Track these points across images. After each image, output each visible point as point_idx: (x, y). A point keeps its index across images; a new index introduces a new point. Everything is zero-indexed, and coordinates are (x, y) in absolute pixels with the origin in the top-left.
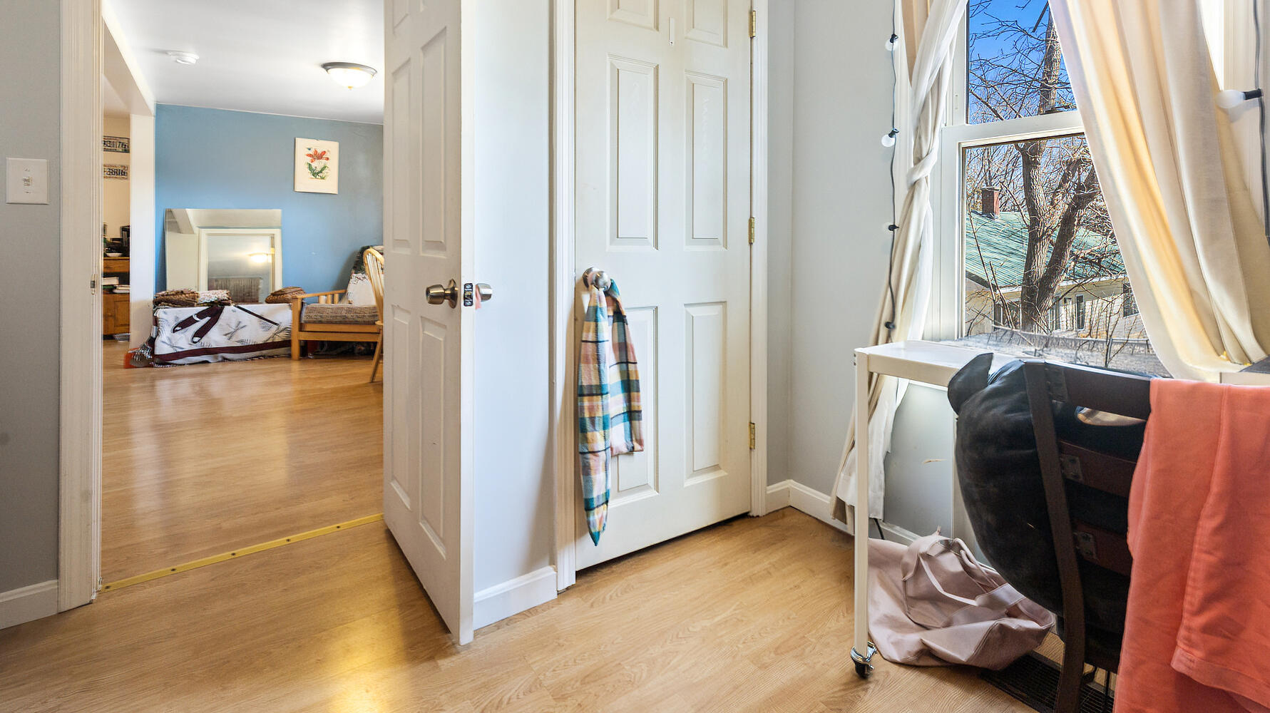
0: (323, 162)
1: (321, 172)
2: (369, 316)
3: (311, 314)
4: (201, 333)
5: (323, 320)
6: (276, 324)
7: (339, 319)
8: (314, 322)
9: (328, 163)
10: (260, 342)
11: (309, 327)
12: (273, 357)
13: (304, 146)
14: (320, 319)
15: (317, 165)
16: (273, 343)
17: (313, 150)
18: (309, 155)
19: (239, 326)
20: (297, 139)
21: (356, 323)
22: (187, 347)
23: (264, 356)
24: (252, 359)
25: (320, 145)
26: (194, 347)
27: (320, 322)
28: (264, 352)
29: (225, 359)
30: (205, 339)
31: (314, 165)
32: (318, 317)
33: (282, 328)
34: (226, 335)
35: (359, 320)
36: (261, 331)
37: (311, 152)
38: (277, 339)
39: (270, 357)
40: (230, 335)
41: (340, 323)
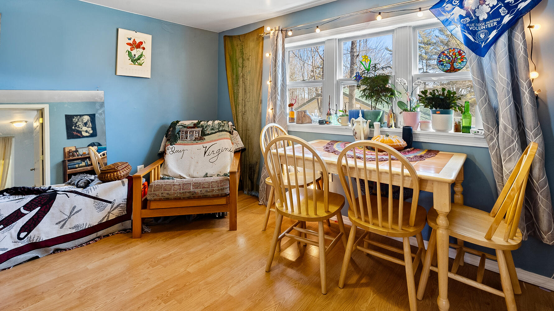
0: (141, 50)
1: (139, 59)
2: (218, 190)
3: (157, 193)
4: (29, 227)
5: (170, 197)
6: (110, 202)
7: (188, 195)
8: (160, 200)
9: (145, 52)
10: (95, 223)
11: (153, 205)
12: (108, 236)
13: (125, 35)
14: (167, 196)
15: (136, 52)
16: (107, 222)
17: (132, 40)
18: (128, 44)
19: (74, 211)
20: (119, 29)
21: (205, 197)
22: (11, 246)
23: (99, 237)
24: (87, 243)
25: (139, 37)
26: (21, 244)
27: (167, 199)
28: (100, 233)
29: (57, 250)
30: (34, 233)
31: (133, 52)
32: (164, 195)
33: (115, 205)
34: (57, 224)
35: (209, 194)
36: (95, 211)
37: (131, 42)
38: (112, 217)
39: (104, 236)
40: (62, 223)
41: (189, 198)
